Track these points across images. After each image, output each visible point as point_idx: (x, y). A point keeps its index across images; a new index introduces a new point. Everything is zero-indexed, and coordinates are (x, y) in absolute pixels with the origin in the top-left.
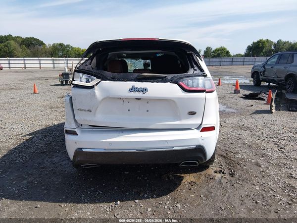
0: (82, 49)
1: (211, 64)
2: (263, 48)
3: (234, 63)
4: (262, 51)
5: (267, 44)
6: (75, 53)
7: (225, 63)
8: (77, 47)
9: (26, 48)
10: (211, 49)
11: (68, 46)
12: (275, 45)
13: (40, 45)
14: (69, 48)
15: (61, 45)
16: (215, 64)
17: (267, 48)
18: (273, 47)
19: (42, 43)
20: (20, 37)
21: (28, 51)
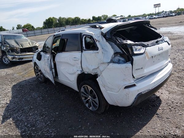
1: (29, 35)
2: (52, 22)
3: (43, 33)
4: (53, 24)
5: (54, 20)
7: (37, 34)
10: (21, 26)
12: (58, 20)
16: (31, 35)
17: (55, 22)
18: (57, 22)
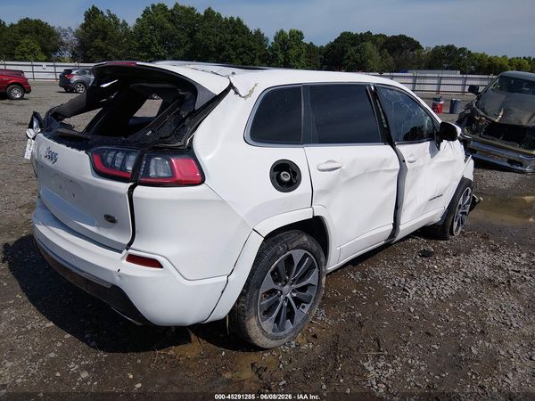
0: (489, 56)
6: (474, 64)
8: (480, 52)
9: (388, 55)
11: (463, 50)
13: (412, 50)
14: (464, 55)
15: (450, 48)
19: (416, 45)
20: (384, 36)
21: (391, 59)
